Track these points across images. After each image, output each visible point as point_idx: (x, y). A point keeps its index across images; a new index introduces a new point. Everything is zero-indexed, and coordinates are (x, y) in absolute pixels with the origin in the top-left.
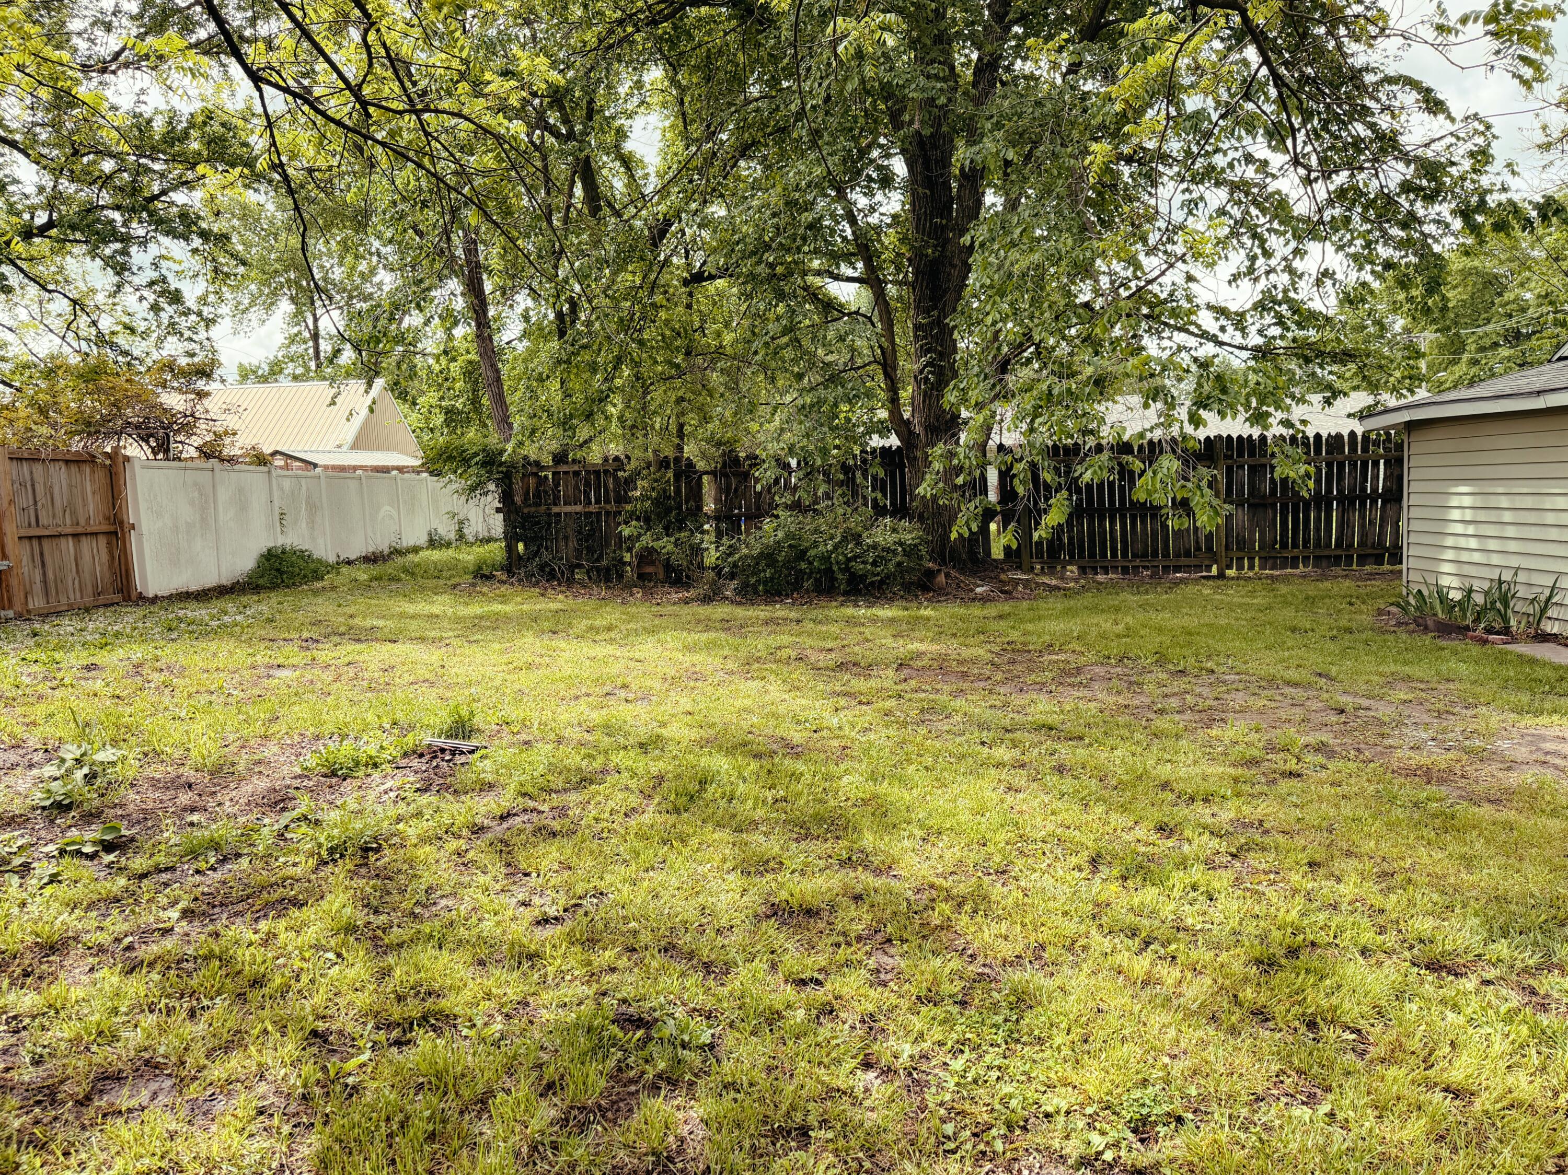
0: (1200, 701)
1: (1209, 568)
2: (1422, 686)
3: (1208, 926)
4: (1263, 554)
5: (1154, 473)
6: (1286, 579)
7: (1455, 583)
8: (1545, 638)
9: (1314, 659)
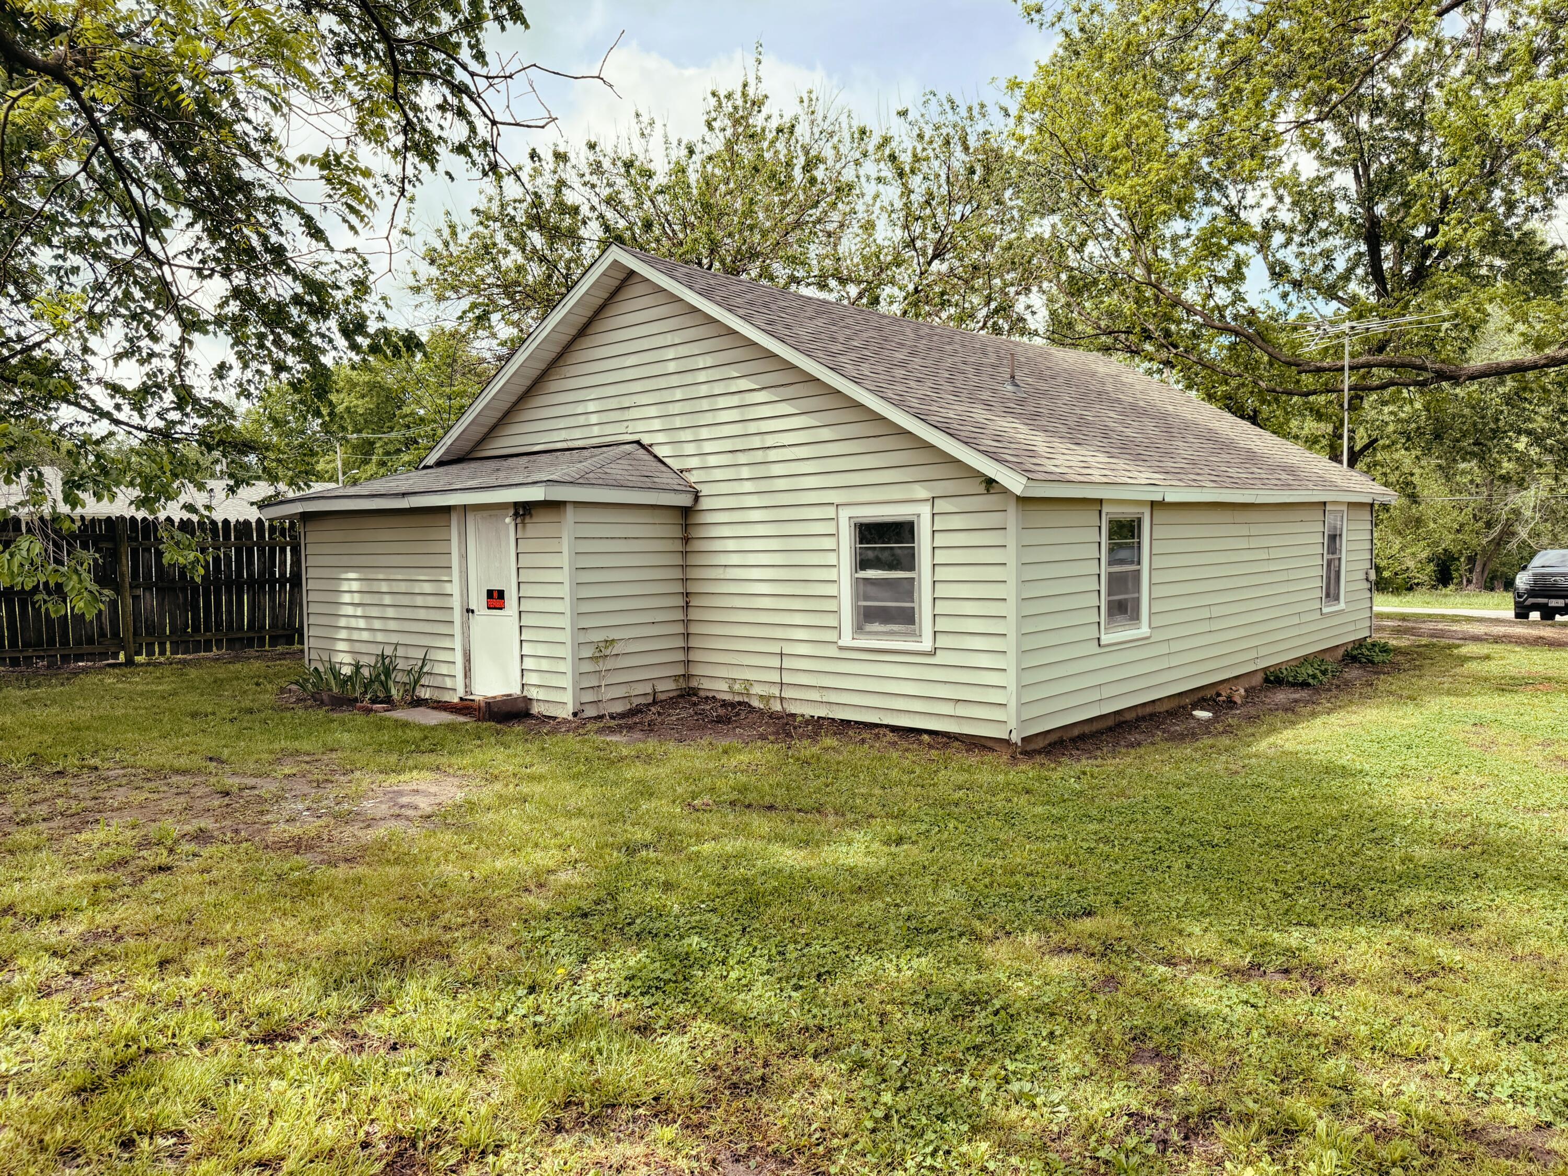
0: (73, 803)
1: (115, 655)
2: (307, 759)
3: (26, 1066)
4: (175, 639)
5: (12, 555)
6: (197, 663)
7: (347, 659)
8: (419, 703)
9: (208, 743)
